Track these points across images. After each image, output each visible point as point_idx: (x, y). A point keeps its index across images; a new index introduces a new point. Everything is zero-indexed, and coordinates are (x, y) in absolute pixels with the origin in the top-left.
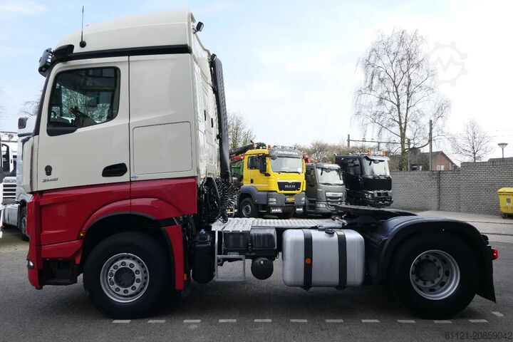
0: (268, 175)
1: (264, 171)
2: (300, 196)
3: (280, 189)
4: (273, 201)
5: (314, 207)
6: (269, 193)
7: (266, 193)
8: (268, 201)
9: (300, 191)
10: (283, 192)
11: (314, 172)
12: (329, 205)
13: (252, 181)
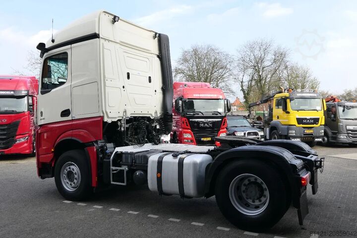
0: (288, 113)
1: (285, 109)
2: (320, 129)
3: (299, 123)
4: (292, 133)
5: (335, 138)
6: (289, 127)
7: (286, 127)
8: (288, 133)
9: (319, 125)
10: (301, 125)
11: (336, 109)
12: (349, 137)
13: (278, 118)
